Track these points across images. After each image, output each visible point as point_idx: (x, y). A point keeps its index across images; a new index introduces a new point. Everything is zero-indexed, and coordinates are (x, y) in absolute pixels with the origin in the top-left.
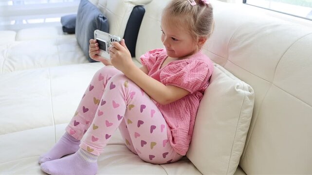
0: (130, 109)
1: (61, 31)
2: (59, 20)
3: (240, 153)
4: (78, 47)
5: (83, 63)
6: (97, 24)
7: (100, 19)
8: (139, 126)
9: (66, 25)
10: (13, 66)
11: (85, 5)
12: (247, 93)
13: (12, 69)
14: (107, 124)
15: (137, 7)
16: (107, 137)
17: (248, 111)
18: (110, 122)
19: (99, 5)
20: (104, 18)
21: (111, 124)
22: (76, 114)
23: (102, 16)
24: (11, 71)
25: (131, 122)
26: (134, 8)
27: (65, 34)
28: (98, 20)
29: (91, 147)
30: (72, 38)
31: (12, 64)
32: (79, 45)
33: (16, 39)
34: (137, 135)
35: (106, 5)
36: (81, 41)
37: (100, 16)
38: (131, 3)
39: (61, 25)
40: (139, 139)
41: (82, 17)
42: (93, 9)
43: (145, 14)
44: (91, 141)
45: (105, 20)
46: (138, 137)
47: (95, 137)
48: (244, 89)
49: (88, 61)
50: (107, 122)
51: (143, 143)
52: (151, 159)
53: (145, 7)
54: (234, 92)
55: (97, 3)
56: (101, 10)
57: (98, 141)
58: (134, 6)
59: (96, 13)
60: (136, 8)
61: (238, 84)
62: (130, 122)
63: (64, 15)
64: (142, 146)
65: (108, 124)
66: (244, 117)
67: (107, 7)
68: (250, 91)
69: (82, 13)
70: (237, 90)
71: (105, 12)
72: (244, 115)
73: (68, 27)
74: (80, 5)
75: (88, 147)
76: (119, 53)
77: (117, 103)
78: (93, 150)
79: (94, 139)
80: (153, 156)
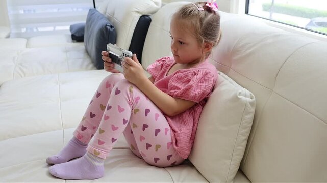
0: (135, 113)
1: (70, 38)
2: (68, 28)
3: (241, 157)
4: (86, 54)
5: (91, 70)
6: (105, 32)
7: (108, 27)
8: (144, 129)
9: (76, 33)
10: (24, 72)
11: (94, 13)
12: (249, 99)
13: (23, 76)
14: (112, 128)
15: (144, 16)
16: (113, 140)
17: (249, 118)
18: (116, 126)
19: (107, 14)
20: (111, 27)
21: (117, 128)
22: (84, 119)
23: (110, 25)
25: (137, 126)
26: (141, 17)
27: (74, 42)
28: (106, 28)
29: (98, 151)
30: (81, 46)
32: (87, 52)
33: (27, 46)
34: (142, 138)
35: (114, 14)
36: (89, 49)
37: (108, 25)
38: (138, 12)
39: (70, 33)
40: (144, 143)
41: (91, 26)
42: (102, 18)
43: (151, 23)
44: (98, 145)
45: (113, 29)
46: (143, 140)
47: (102, 141)
48: (246, 96)
49: (95, 68)
50: (113, 126)
51: (148, 146)
52: (156, 162)
53: (151, 17)
54: (236, 99)
55: (105, 13)
56: (109, 19)
58: (141, 15)
59: (104, 22)
60: (143, 18)
61: (240, 91)
62: (135, 126)
63: (73, 23)
64: (147, 149)
65: (114, 128)
66: (245, 123)
67: (115, 16)
68: (251, 98)
69: (90, 22)
70: (239, 96)
71: (112, 21)
72: (245, 121)
73: (77, 35)
74: (88, 14)
75: (95, 151)
76: (132, 68)
77: (122, 107)
78: (99, 153)
79: (101, 143)
80: (158, 159)
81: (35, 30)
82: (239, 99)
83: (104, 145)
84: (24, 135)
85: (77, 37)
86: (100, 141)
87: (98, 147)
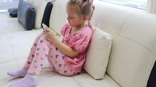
0: (51, 50)
1: (9, 16)
3: (107, 65)
4: (19, 23)
5: (24, 31)
8: (56, 58)
11: (22, 2)
15: (49, 3)
16: (42, 65)
18: (42, 58)
19: (29, 2)
20: (33, 9)
21: (43, 59)
23: (32, 8)
25: (52, 57)
26: (48, 3)
27: (11, 17)
29: (35, 71)
30: (16, 19)
34: (56, 62)
35: (33, 2)
36: (21, 20)
38: (46, 1)
39: (9, 13)
40: (58, 64)
41: (21, 9)
42: (27, 5)
43: (53, 6)
44: (34, 68)
45: (34, 10)
46: (57, 63)
47: (36, 66)
49: (26, 30)
50: (41, 58)
51: (60, 65)
52: (65, 73)
53: (53, 3)
54: (104, 38)
55: (28, 2)
57: (38, 67)
59: (29, 6)
60: (49, 4)
61: (106, 34)
63: (10, 8)
64: (60, 67)
65: (42, 59)
66: (108, 49)
67: (34, 4)
68: (111, 37)
69: (21, 7)
71: (33, 6)
73: (13, 14)
74: (19, 3)
76: (49, 33)
77: (45, 48)
78: (36, 73)
79: (36, 67)
80: (66, 71)
82: (106, 38)
83: (38, 68)
85: (13, 15)
86: (35, 66)
87: (35, 69)
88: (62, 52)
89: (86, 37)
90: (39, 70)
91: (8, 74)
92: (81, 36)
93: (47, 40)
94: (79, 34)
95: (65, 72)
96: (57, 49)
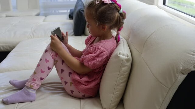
0: (56, 63)
2: (69, 11)
6: (79, 14)
7: (81, 11)
12: (125, 57)
13: (33, 37)
14: (41, 72)
16: (41, 79)
17: (125, 69)
20: (83, 11)
21: (44, 72)
24: (32, 38)
28: (80, 12)
29: (32, 85)
31: (33, 35)
37: (81, 9)
40: (63, 81)
46: (63, 79)
47: (35, 79)
48: (123, 55)
63: (71, 8)
64: (66, 85)
66: (122, 72)
70: (118, 55)
72: (122, 71)
73: (71, 15)
75: (30, 85)
77: (47, 60)
78: (33, 86)
81: (53, 11)
82: (118, 57)
83: (36, 82)
84: (16, 71)
86: (33, 79)
87: (32, 82)
88: (69, 67)
89: (102, 52)
90: (38, 84)
91: (10, 82)
92: (95, 50)
93: (52, 50)
94: (94, 47)
95: (72, 92)
96: (63, 62)
